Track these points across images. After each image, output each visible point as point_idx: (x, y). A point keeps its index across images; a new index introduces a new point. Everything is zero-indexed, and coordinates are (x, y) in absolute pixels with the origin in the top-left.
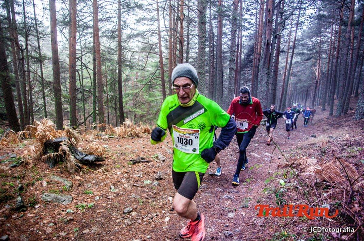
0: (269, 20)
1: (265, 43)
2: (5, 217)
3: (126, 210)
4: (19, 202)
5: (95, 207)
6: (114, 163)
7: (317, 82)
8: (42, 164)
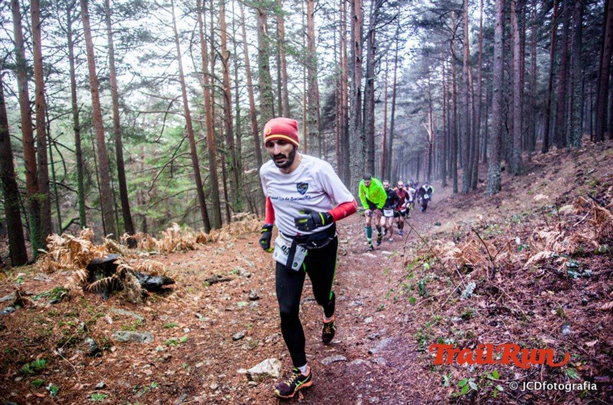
0: (358, 58)
1: (355, 93)
2: (82, 364)
3: (237, 336)
4: (92, 345)
5: (191, 341)
6: (185, 286)
7: (431, 145)
8: (91, 296)
